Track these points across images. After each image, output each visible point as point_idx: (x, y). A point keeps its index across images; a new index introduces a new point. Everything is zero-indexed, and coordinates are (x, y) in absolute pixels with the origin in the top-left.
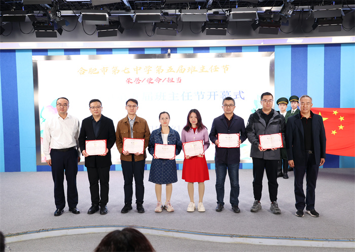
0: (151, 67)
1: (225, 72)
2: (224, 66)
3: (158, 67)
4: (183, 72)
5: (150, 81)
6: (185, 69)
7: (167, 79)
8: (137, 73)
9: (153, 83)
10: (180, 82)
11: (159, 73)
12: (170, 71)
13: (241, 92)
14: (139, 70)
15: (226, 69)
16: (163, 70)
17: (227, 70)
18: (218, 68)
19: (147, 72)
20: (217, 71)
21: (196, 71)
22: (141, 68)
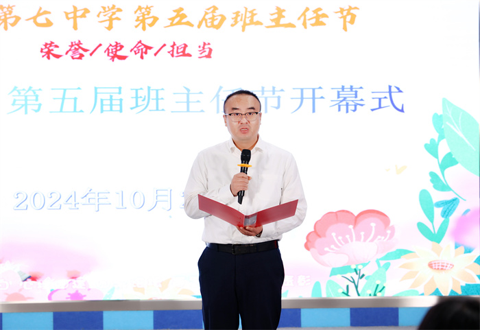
0: (119, 10)
1: (345, 28)
2: (342, 10)
3: (140, 8)
4: (218, 27)
5: (115, 52)
6: (223, 18)
7: (168, 48)
8: (75, 27)
9: (123, 58)
10: (209, 56)
11: (144, 29)
12: (179, 23)
13: (394, 89)
14: (83, 16)
15: (349, 18)
16: (156, 19)
17: (352, 22)
18: (325, 16)
19: (107, 24)
20: (323, 24)
21: (259, 23)
22: (86, 11)
